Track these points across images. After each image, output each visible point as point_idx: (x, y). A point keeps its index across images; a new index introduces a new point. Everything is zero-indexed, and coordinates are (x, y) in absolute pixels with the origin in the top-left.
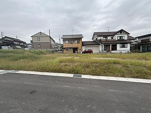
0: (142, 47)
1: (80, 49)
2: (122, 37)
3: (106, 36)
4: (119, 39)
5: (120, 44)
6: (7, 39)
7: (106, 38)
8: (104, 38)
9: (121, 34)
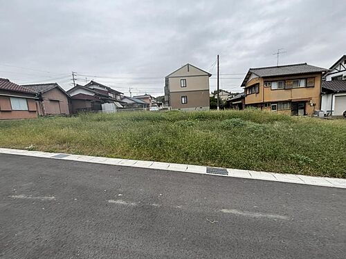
1: (314, 105)
6: (95, 87)
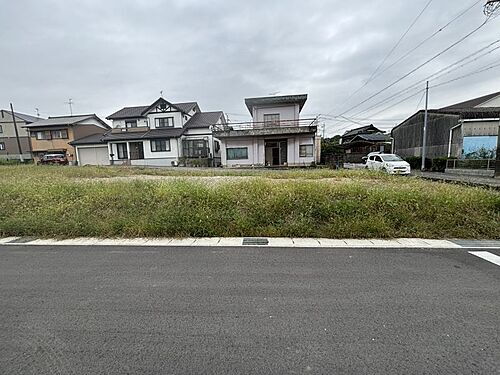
1: (72, 156)
2: (165, 120)
3: (135, 119)
4: (158, 125)
5: (152, 139)
8: (129, 125)
9: (163, 112)
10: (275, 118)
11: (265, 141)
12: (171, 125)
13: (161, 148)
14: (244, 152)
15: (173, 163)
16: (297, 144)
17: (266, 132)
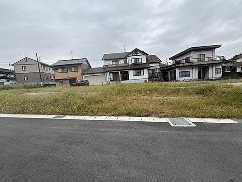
0: (170, 73)
2: (137, 60)
3: (116, 60)
4: (133, 62)
5: (133, 70)
7: (117, 63)
8: (114, 63)
9: (136, 55)
10: (203, 57)
11: (199, 67)
12: (140, 62)
13: (138, 74)
14: (187, 73)
15: (146, 81)
16: (214, 68)
17: (199, 63)
